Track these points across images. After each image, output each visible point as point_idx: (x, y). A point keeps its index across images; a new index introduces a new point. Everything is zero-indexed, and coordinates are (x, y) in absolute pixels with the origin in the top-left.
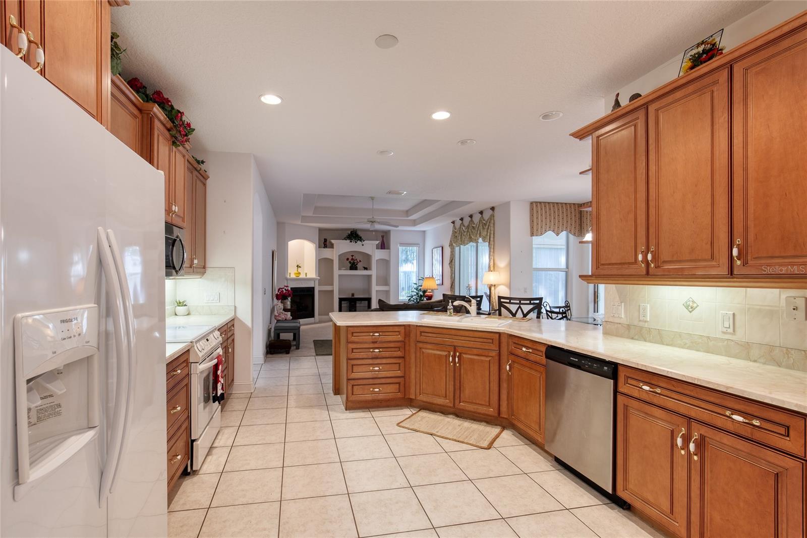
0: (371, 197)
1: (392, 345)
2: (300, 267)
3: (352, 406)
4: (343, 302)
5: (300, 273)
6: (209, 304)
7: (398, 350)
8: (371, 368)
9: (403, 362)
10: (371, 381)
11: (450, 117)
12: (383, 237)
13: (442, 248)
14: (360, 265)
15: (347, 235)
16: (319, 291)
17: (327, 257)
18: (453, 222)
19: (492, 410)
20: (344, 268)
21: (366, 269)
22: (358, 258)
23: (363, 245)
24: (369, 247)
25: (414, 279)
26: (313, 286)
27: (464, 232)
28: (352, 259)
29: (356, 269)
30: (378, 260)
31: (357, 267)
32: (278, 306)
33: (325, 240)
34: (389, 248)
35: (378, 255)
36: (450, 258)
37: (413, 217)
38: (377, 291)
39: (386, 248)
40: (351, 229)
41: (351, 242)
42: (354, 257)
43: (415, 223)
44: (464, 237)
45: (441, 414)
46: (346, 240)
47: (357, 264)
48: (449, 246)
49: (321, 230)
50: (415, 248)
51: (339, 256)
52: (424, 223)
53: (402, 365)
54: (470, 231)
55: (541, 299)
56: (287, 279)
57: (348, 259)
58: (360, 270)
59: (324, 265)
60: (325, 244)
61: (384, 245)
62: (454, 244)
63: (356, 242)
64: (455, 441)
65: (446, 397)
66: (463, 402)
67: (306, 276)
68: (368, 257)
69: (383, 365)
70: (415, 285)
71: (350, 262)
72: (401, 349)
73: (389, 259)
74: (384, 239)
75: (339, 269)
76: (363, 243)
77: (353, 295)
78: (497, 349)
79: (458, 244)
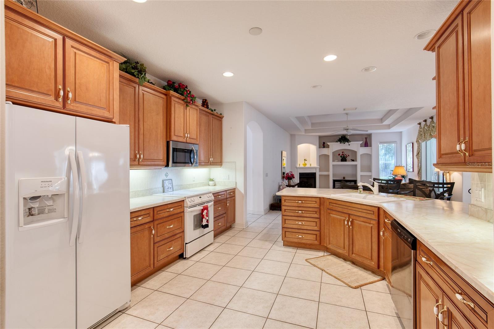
0: (346, 113)
1: (311, 209)
2: (306, 160)
3: (288, 244)
4: (336, 183)
5: (306, 164)
6: (224, 181)
7: (315, 213)
8: (297, 223)
9: (319, 221)
10: (297, 231)
11: (337, 58)
12: (366, 138)
13: (413, 143)
14: (348, 158)
15: (338, 139)
16: (320, 175)
17: (326, 154)
18: (420, 124)
19: (374, 263)
20: (337, 161)
21: (353, 160)
22: (346, 153)
23: (349, 145)
24: (354, 146)
25: (392, 167)
26: (315, 172)
27: (427, 130)
28: (342, 154)
29: (346, 161)
30: (362, 154)
31: (346, 159)
32: (283, 183)
33: (324, 143)
34: (371, 146)
35: (362, 151)
36: (417, 151)
37: (386, 122)
38: (361, 176)
39: (369, 146)
40: (342, 135)
41: (341, 143)
42: (344, 153)
43: (389, 126)
44: (426, 134)
45: (343, 260)
46: (337, 142)
47: (346, 158)
48: (416, 142)
49: (320, 137)
50: (394, 144)
51: (333, 153)
52: (395, 126)
53: (318, 224)
54: (430, 129)
55: (452, 184)
56: (297, 168)
57: (339, 155)
58: (348, 161)
59: (323, 158)
60: (323, 145)
61: (367, 143)
62: (420, 141)
63: (344, 143)
64: (335, 277)
65: (344, 248)
66: (355, 254)
67: (311, 166)
68: (355, 153)
69: (305, 222)
70: (392, 172)
71: (341, 157)
72: (317, 213)
73: (371, 154)
74: (368, 140)
75: (333, 161)
76: (350, 143)
77: (344, 178)
78: (377, 219)
79: (422, 140)
